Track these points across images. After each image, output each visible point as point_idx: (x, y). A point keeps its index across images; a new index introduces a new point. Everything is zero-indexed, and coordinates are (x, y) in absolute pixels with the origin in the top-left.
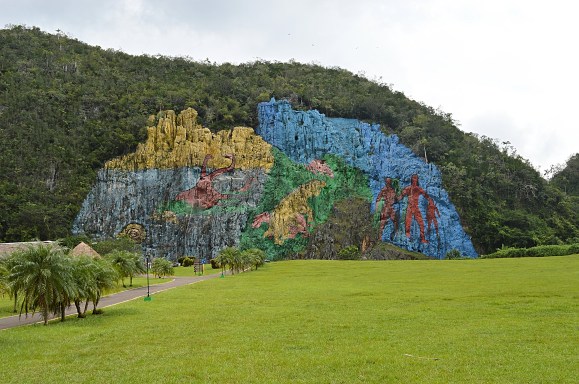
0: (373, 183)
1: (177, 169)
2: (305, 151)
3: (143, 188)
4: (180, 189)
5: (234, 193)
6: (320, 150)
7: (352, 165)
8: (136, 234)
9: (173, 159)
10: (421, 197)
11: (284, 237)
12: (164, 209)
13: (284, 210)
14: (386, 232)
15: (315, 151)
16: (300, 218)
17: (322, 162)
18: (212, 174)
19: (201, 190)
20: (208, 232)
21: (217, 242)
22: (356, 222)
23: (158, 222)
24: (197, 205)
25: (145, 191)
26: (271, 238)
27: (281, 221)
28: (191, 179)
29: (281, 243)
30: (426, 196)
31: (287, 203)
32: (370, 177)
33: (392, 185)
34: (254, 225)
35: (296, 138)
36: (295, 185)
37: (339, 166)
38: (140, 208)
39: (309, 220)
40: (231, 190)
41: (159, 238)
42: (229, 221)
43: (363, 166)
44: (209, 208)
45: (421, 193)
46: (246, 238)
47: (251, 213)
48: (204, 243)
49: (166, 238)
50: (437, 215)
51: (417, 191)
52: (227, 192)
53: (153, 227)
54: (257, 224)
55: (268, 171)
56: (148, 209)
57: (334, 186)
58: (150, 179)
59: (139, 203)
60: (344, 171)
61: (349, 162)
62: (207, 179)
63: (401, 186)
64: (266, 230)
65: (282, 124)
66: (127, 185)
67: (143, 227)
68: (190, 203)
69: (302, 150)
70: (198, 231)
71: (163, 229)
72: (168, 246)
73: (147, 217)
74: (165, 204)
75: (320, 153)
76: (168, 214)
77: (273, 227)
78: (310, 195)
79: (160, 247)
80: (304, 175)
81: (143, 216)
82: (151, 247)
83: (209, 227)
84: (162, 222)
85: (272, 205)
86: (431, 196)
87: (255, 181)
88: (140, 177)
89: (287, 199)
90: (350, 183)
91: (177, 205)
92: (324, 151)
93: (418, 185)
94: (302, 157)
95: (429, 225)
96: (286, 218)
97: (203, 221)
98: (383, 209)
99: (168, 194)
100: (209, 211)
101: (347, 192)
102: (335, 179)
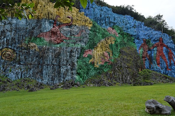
0: (136, 41)
1: (39, 20)
2: (106, 22)
3: (16, 28)
4: (41, 31)
5: (73, 37)
6: (112, 23)
7: (126, 32)
8: (9, 55)
9: (37, 14)
10: (164, 48)
11: (99, 64)
12: (29, 41)
13: (98, 49)
14: (147, 64)
15: (110, 23)
16: (106, 54)
17: (113, 29)
18: (59, 26)
19: (53, 33)
20: (58, 57)
21: (65, 63)
22: (135, 58)
23: (25, 49)
24: (50, 41)
25: (17, 29)
26: (93, 64)
27: (97, 54)
28: (48, 26)
29: (98, 66)
30: (167, 47)
31: (99, 46)
32: (135, 38)
33: (147, 42)
34: (84, 55)
35: (101, 16)
36: (103, 37)
37: (121, 31)
38: (13, 39)
39: (111, 56)
40: (71, 35)
41: (26, 59)
42: (71, 51)
43: (131, 33)
44: (58, 44)
45: (164, 46)
46: (80, 62)
47: (83, 48)
48: (55, 63)
49: (30, 59)
50: (173, 57)
51: (162, 45)
52: (68, 36)
53: (21, 51)
54: (85, 55)
55: (90, 28)
56: (19, 41)
57: (119, 41)
58: (21, 23)
59: (13, 36)
60: (122, 34)
61: (125, 30)
62: (57, 28)
63: (152, 43)
64: (91, 58)
65: (93, 9)
66: (5, 24)
67: (14, 51)
68: (47, 40)
69: (104, 22)
70: (52, 56)
71: (28, 53)
72: (31, 64)
73: (18, 45)
74: (30, 38)
75: (113, 24)
76: (32, 44)
77: (94, 58)
78: (110, 43)
79: (25, 64)
80: (106, 33)
81: (15, 44)
82: (20, 64)
83: (59, 54)
84: (28, 49)
85: (93, 46)
86: (170, 47)
87: (84, 32)
88: (14, 21)
89: (99, 44)
90: (125, 40)
91: (38, 40)
92: (114, 23)
93: (163, 42)
94: (104, 25)
95: (170, 61)
96: (99, 53)
97: (55, 50)
98: (143, 53)
99: (33, 33)
100: (58, 46)
101: (125, 44)
102: (119, 38)
